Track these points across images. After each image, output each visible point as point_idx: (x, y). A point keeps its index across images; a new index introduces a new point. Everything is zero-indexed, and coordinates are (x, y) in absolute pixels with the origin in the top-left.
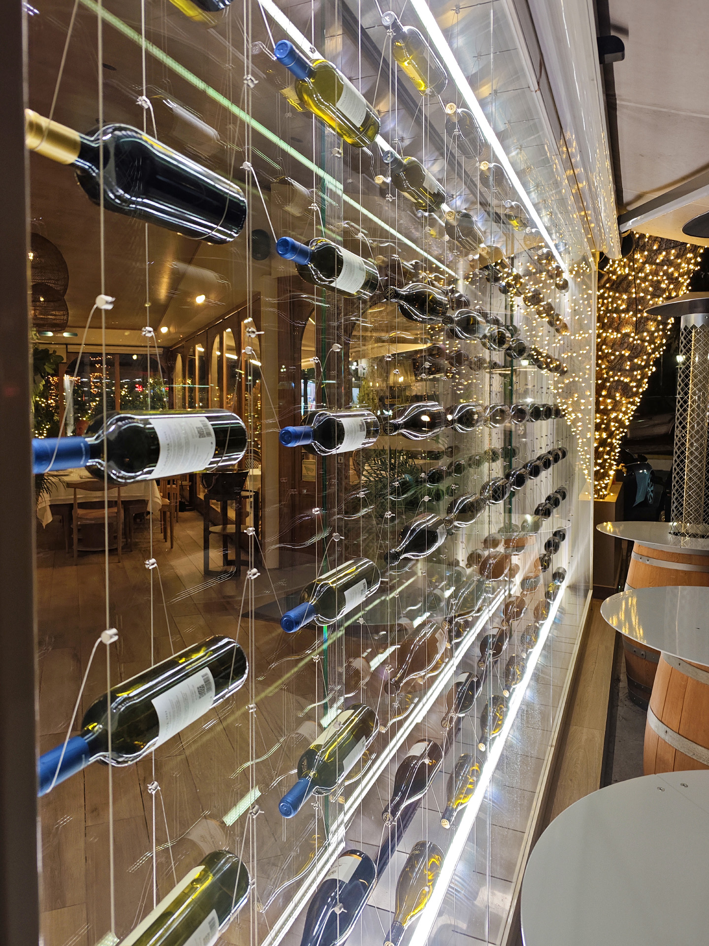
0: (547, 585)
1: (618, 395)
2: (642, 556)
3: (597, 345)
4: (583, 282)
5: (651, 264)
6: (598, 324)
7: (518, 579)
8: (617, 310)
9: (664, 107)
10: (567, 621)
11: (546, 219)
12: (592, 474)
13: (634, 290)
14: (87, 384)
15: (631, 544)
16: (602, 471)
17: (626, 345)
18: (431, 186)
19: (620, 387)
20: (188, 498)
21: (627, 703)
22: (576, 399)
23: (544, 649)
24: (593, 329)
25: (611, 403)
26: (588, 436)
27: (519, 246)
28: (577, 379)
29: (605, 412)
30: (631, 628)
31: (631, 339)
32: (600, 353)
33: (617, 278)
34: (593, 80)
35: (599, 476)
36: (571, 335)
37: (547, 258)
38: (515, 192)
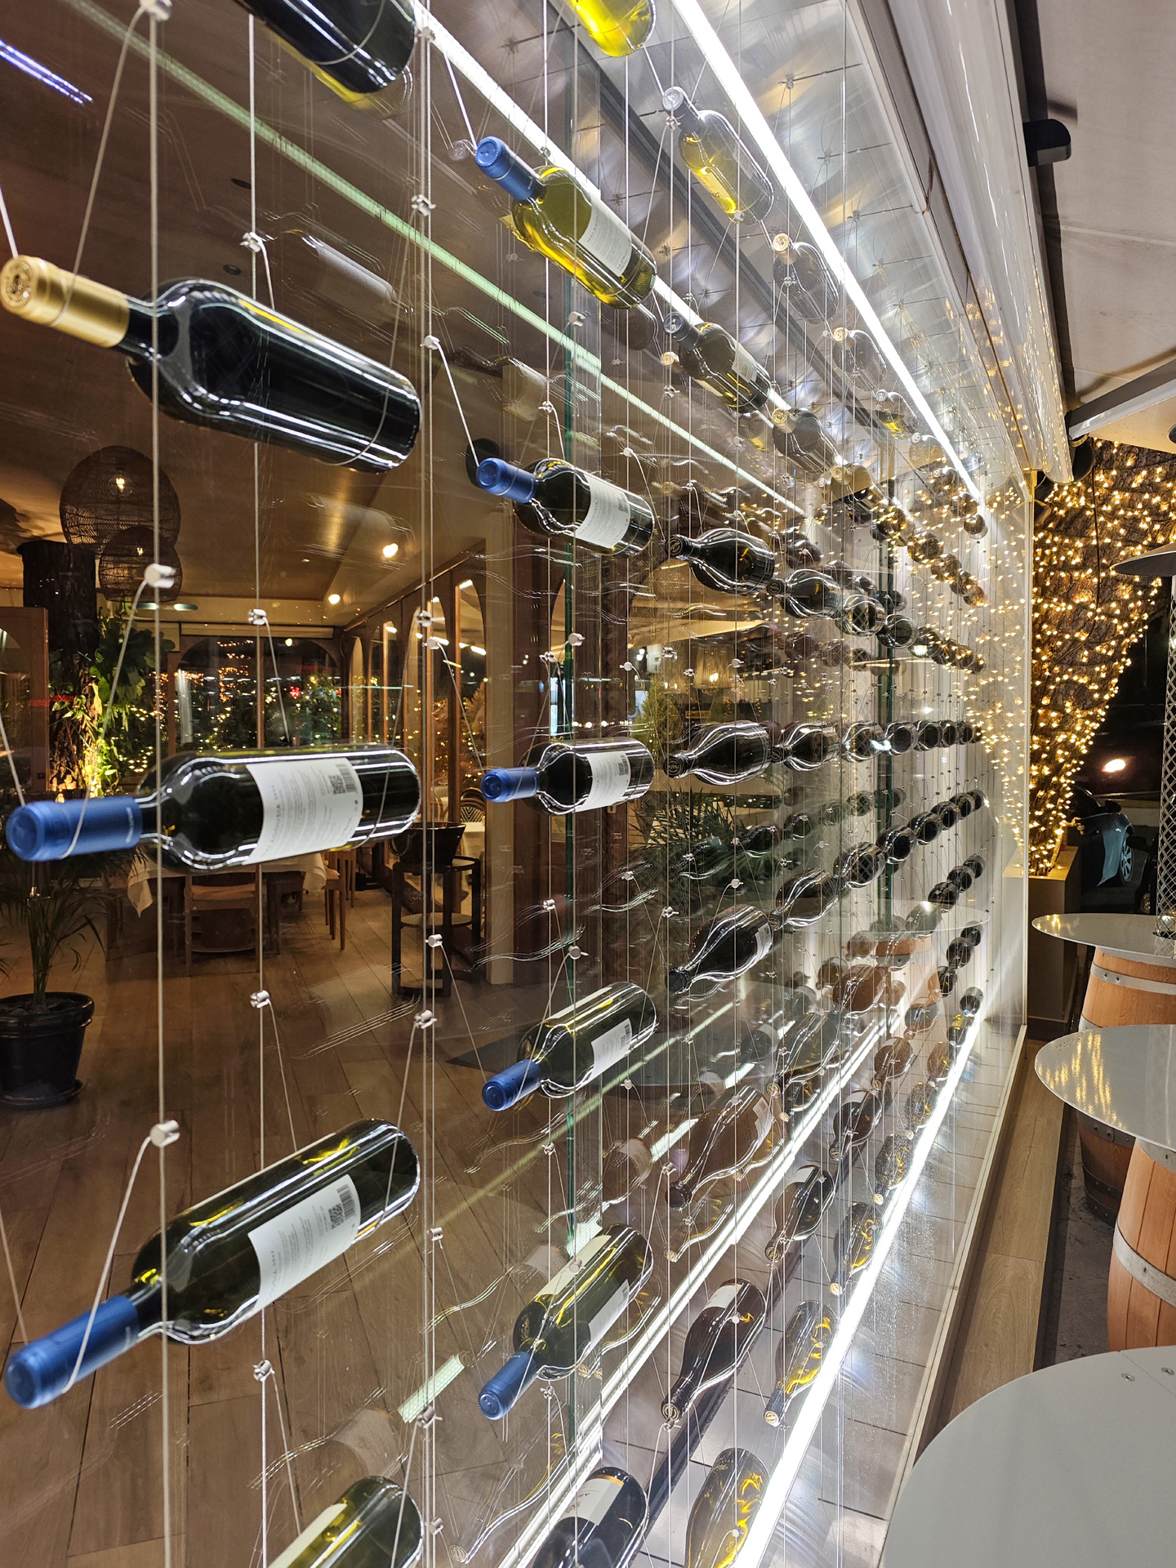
0: (951, 1018)
1: (1068, 704)
2: (1107, 971)
3: (1034, 624)
4: (1010, 519)
5: (1123, 490)
6: (1035, 590)
7: (903, 1007)
8: (1066, 566)
9: (1139, 235)
10: (983, 1076)
11: (946, 419)
12: (1026, 834)
13: (1094, 534)
14: (214, 685)
15: (1091, 950)
16: (1043, 829)
17: (1081, 623)
18: (745, 369)
19: (1072, 692)
20: (370, 869)
21: (1085, 1215)
22: (998, 711)
23: (944, 1123)
24: (1027, 598)
25: (1058, 717)
26: (1020, 772)
27: (903, 463)
28: (1000, 679)
29: (1047, 733)
30: (1091, 1090)
31: (1090, 614)
32: (1038, 636)
33: (1066, 513)
34: (1018, 192)
35: (1037, 838)
36: (990, 607)
37: (949, 482)
38: (894, 376)
